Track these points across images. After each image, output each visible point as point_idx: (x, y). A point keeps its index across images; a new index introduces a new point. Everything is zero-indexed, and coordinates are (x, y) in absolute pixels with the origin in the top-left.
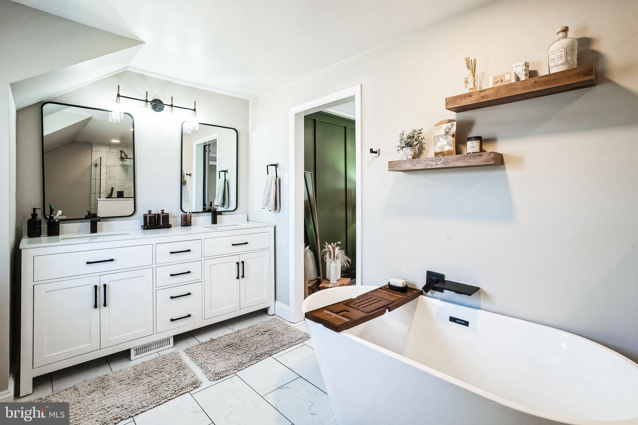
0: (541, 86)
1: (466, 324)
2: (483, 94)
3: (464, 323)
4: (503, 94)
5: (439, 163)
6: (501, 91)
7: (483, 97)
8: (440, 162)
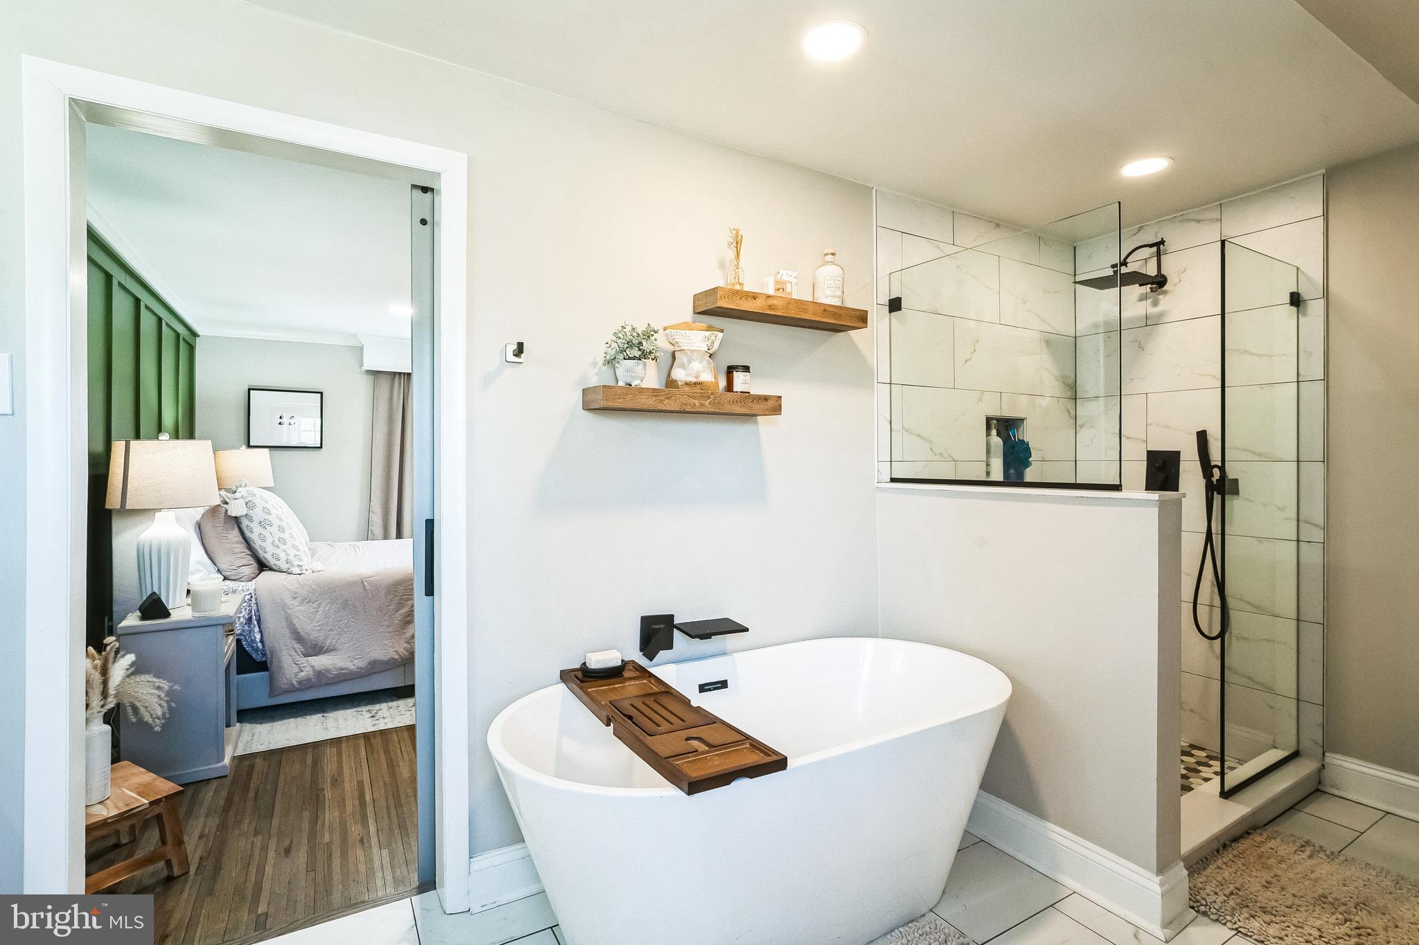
0: (829, 318)
1: (723, 684)
2: (770, 302)
3: (720, 685)
4: (792, 313)
5: (707, 403)
6: (791, 306)
7: (770, 307)
8: (709, 401)
